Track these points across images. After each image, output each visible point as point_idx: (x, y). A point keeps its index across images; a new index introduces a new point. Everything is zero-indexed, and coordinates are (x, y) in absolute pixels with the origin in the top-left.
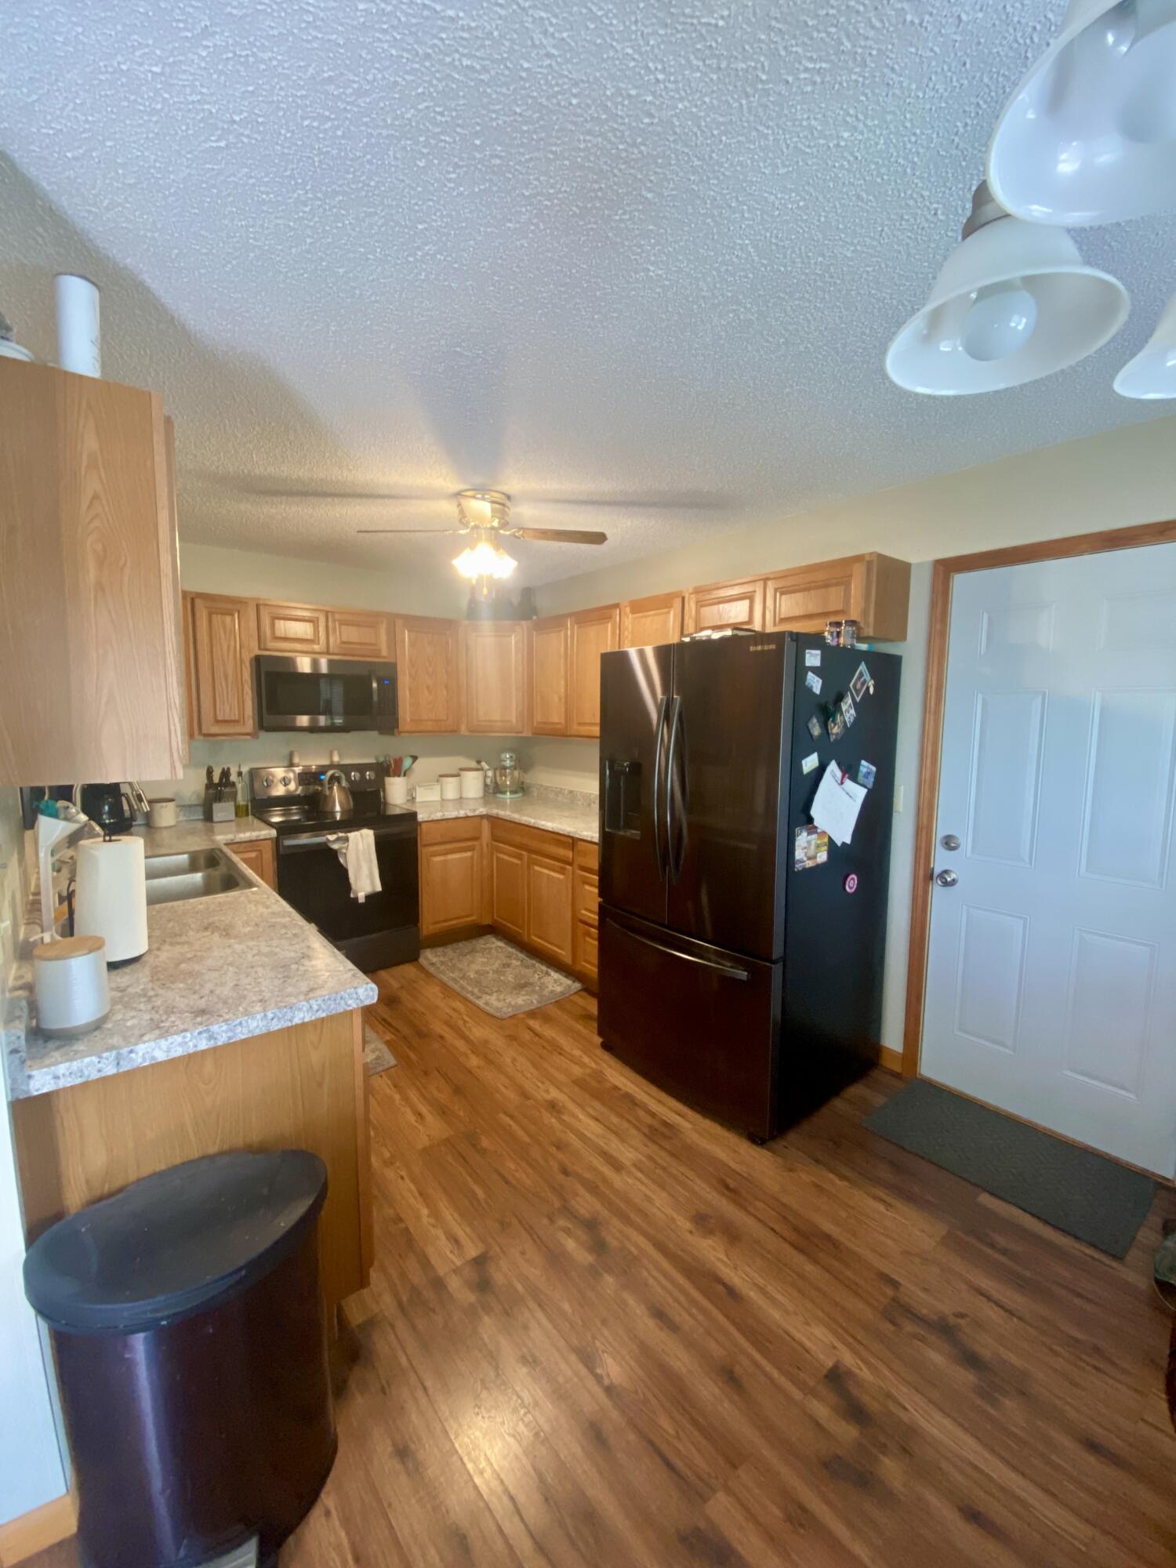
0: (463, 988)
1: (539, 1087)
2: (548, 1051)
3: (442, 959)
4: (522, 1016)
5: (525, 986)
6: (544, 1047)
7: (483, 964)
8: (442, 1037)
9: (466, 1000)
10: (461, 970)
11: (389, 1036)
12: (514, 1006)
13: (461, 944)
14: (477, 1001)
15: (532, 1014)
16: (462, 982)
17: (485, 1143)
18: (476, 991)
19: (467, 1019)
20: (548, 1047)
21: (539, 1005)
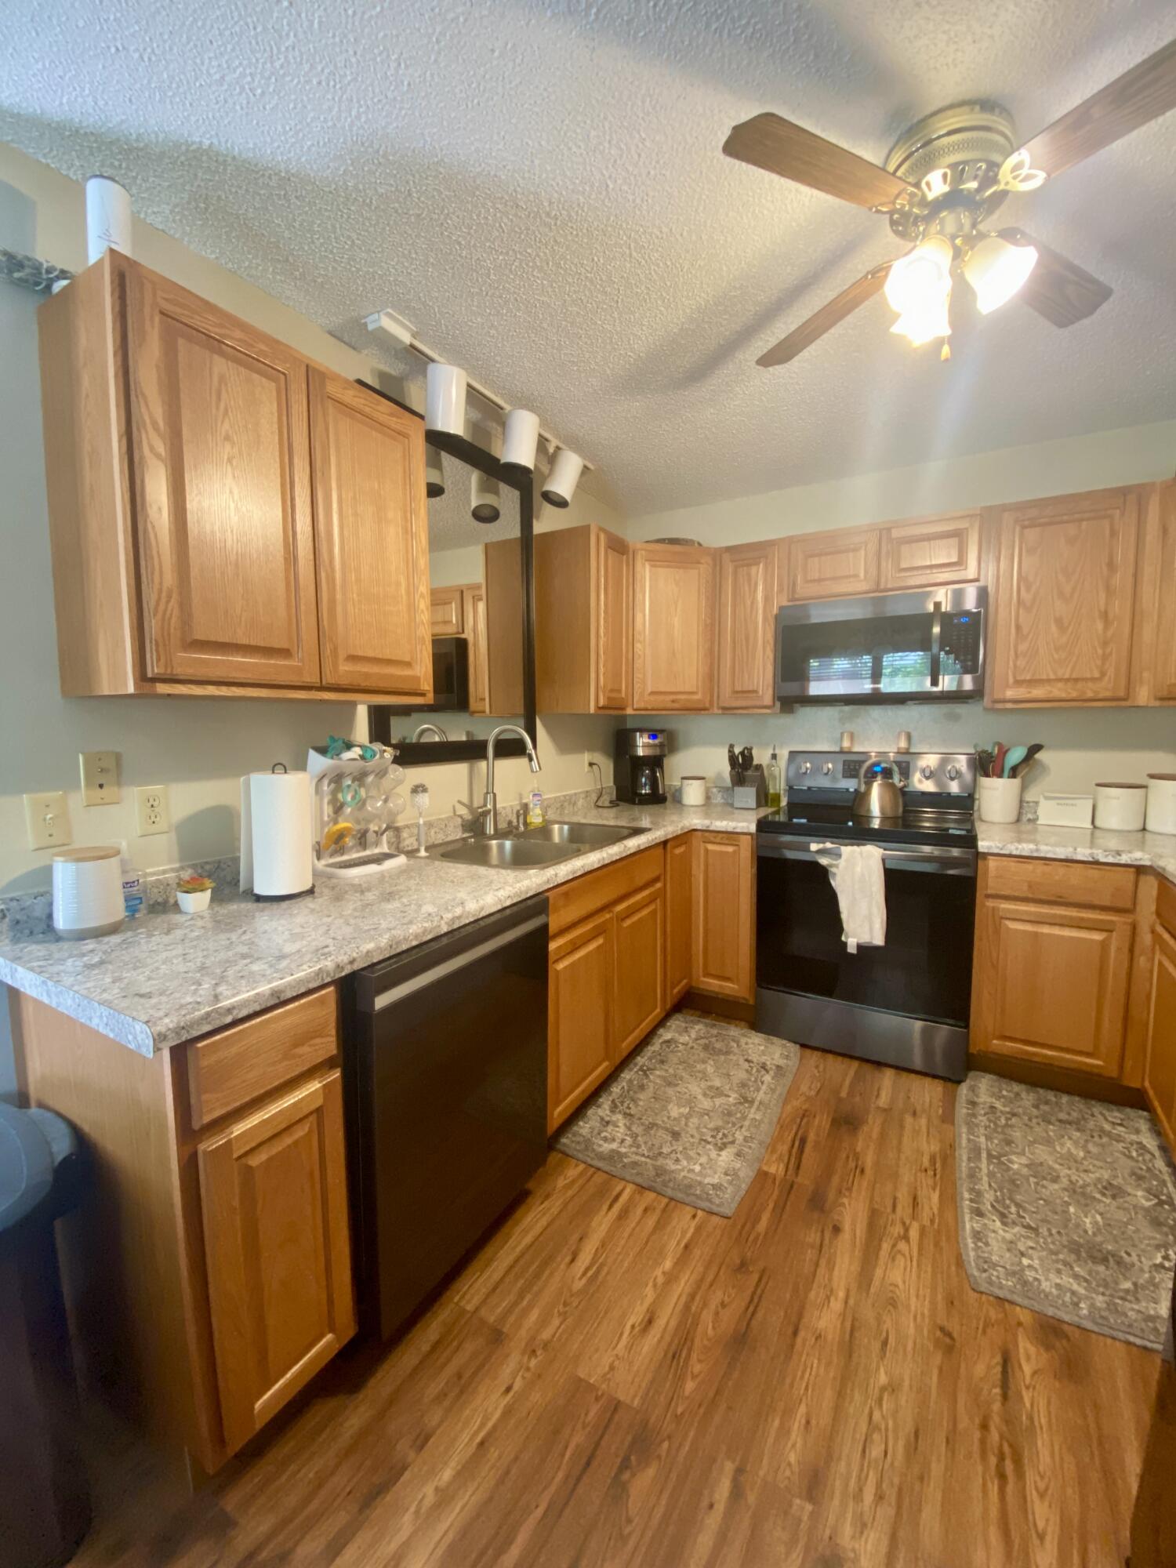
0: (973, 1175)
1: (858, 1496)
2: (983, 1442)
3: (998, 1105)
4: (1025, 1317)
5: (1104, 1260)
6: (984, 1427)
7: (1069, 1159)
8: (837, 1230)
9: (950, 1199)
10: (1009, 1142)
11: (776, 1169)
12: (1025, 1283)
13: (1065, 1099)
14: (967, 1217)
15: (1050, 1331)
16: (984, 1165)
17: (643, 1481)
18: (989, 1197)
19: (914, 1233)
20: (994, 1436)
21: (1089, 1325)
